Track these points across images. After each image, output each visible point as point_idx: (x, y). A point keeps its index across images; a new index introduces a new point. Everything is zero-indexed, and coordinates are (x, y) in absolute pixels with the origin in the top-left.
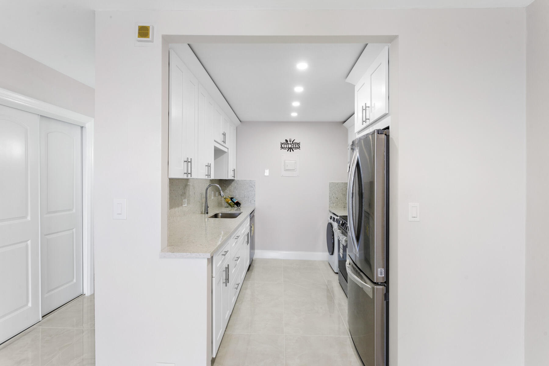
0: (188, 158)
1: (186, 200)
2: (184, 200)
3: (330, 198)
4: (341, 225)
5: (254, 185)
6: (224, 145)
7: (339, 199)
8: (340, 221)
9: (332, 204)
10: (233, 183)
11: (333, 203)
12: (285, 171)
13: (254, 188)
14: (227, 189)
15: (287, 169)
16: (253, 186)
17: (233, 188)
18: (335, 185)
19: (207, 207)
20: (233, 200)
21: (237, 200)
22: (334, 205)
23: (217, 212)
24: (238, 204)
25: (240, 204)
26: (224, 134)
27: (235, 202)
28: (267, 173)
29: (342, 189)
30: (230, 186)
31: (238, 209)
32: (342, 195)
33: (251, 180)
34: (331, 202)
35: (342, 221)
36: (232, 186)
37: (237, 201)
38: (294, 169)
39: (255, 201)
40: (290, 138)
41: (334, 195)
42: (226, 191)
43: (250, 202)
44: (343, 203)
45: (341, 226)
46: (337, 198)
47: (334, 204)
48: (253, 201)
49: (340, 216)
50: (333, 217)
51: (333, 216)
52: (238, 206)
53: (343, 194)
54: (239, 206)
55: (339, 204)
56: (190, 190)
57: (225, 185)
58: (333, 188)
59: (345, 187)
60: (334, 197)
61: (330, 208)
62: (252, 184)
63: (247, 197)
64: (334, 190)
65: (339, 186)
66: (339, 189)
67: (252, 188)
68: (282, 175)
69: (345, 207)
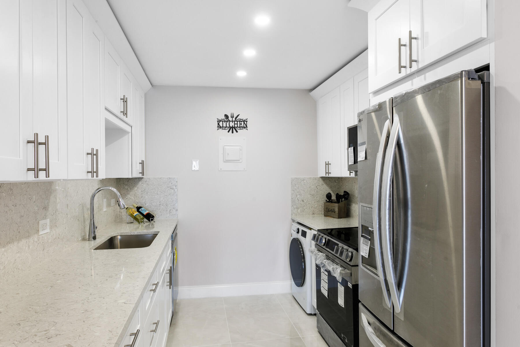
0: (36, 135)
1: (48, 221)
2: (41, 222)
3: (293, 201)
4: (324, 245)
5: (176, 186)
6: (124, 118)
7: (305, 202)
8: (321, 239)
9: (296, 210)
10: (140, 183)
11: (298, 208)
12: (224, 162)
13: (176, 190)
14: (131, 193)
15: (226, 159)
16: (174, 187)
17: (140, 191)
18: (300, 181)
19: (93, 227)
20: (140, 210)
21: (147, 209)
22: (299, 211)
23: (112, 233)
24: (149, 217)
25: (153, 217)
26: (125, 100)
27: (145, 213)
28: (196, 166)
29: (310, 187)
30: (136, 189)
31: (149, 225)
32: (309, 196)
33: (170, 177)
34: (295, 206)
35: (326, 239)
36: (138, 188)
37: (147, 212)
38: (239, 160)
39: (177, 210)
40: (232, 112)
41: (298, 196)
42: (129, 196)
43: (170, 212)
44: (312, 207)
45: (324, 247)
46: (303, 201)
47: (299, 210)
48: (174, 210)
49: (319, 230)
50: (302, 230)
51: (301, 228)
52: (149, 221)
53: (310, 194)
54: (152, 220)
55: (306, 209)
56: (58, 200)
57: (126, 187)
58: (296, 185)
59: (315, 184)
60: (298, 200)
61: (293, 215)
62: (171, 183)
63: (164, 204)
64: (298, 188)
65: (306, 183)
66: (305, 188)
67: (173, 191)
68: (221, 169)
69: (314, 212)
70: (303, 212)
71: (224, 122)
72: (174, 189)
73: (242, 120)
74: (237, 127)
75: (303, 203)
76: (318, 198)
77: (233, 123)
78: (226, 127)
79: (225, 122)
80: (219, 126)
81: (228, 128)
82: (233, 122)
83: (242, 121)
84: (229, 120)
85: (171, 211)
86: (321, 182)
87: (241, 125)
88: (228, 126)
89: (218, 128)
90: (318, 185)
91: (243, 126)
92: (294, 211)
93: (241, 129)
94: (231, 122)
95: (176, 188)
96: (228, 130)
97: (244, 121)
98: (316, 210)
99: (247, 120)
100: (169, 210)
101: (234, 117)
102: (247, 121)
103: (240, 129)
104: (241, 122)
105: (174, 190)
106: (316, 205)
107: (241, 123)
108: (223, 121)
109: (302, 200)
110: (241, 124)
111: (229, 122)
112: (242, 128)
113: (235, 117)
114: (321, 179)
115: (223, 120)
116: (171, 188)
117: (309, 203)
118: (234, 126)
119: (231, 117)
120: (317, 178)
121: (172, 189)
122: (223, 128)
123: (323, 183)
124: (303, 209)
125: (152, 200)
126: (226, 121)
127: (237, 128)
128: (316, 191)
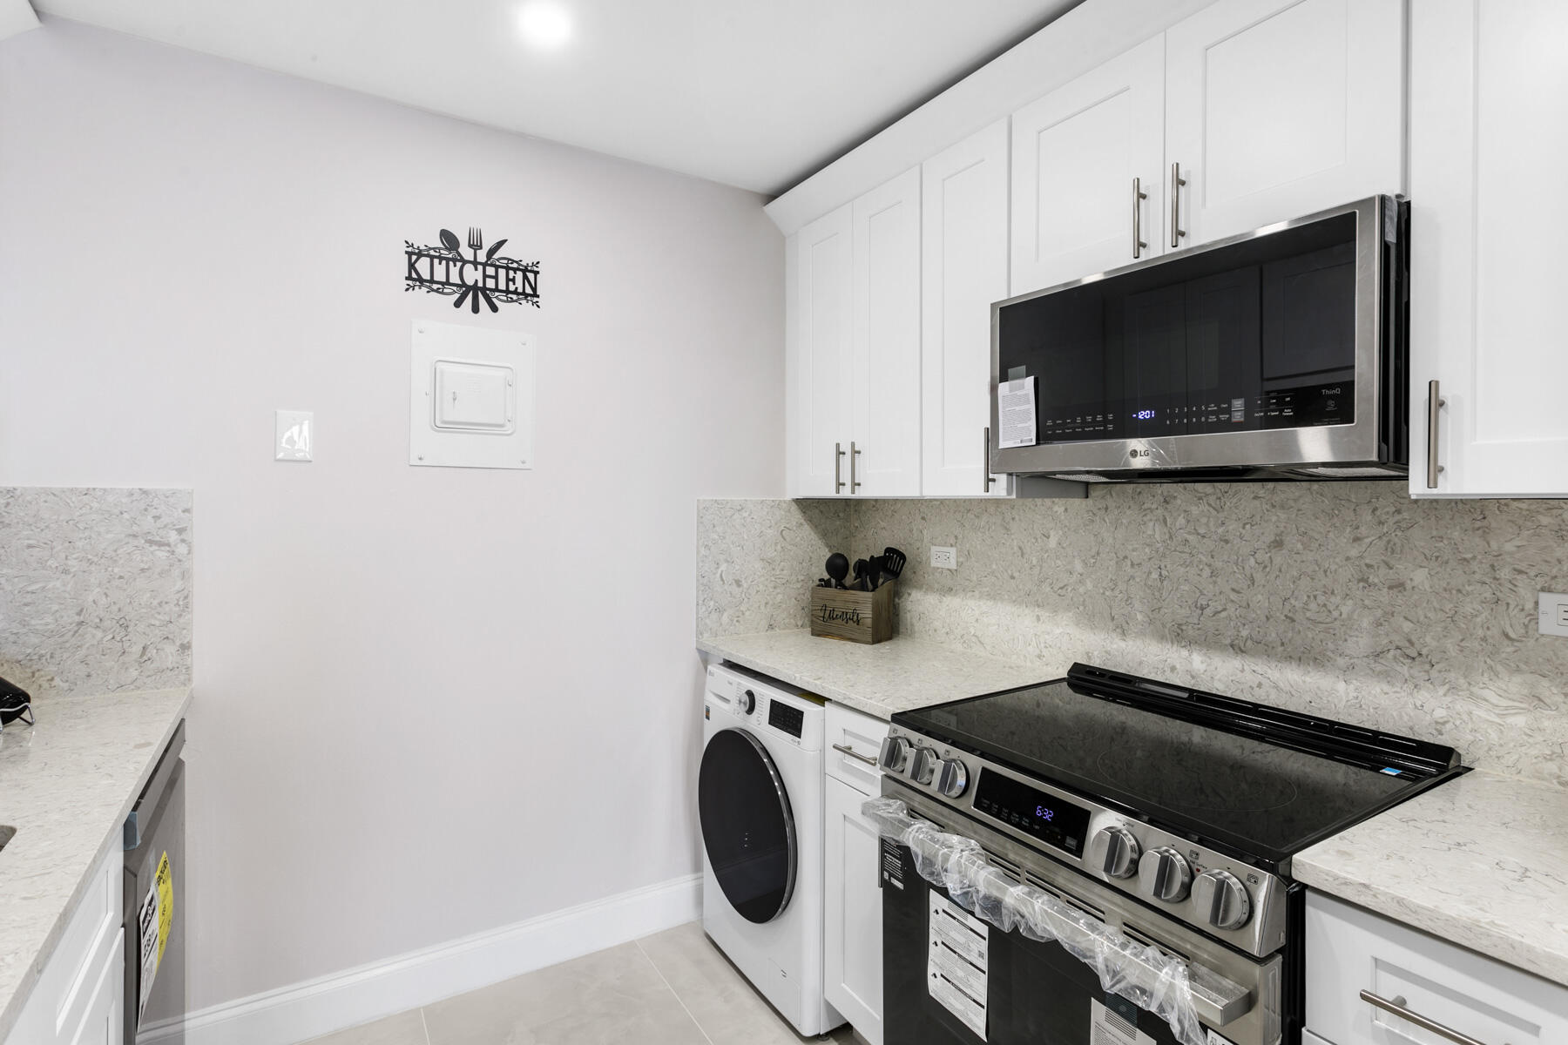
3: (704, 584)
5: (180, 531)
7: (745, 585)
9: (714, 616)
11: (720, 610)
12: (437, 428)
13: (182, 549)
15: (446, 419)
16: (173, 537)
18: (729, 514)
22: (725, 618)
25: (23, 697)
29: (761, 535)
32: (758, 565)
33: (145, 487)
34: (712, 603)
38: (501, 422)
39: (185, 647)
40: (476, 226)
41: (723, 567)
44: (766, 603)
46: (738, 583)
47: (725, 615)
48: (170, 649)
49: (899, 718)
53: (763, 560)
55: (747, 613)
58: (717, 528)
59: (776, 524)
60: (722, 580)
61: (706, 635)
62: (156, 518)
63: (107, 623)
64: (724, 538)
65: (749, 520)
66: (746, 537)
67: (162, 554)
68: (420, 459)
69: (772, 622)
70: (737, 621)
71: (436, 261)
72: (169, 545)
73: (515, 265)
74: (497, 289)
75: (737, 589)
76: (785, 572)
77: (476, 269)
78: (448, 283)
79: (444, 262)
80: (414, 275)
81: (455, 288)
82: (480, 268)
83: (515, 270)
84: (459, 255)
85: (152, 652)
86: (797, 516)
87: (511, 283)
88: (455, 279)
89: (410, 283)
90: (788, 526)
91: (520, 290)
92: (707, 621)
93: (512, 301)
94: (469, 268)
95: (183, 541)
96: (457, 296)
97: (525, 271)
98: (778, 615)
99: (535, 269)
100: (137, 649)
101: (481, 248)
102: (536, 273)
103: (507, 301)
104: (511, 274)
105: (173, 553)
106: (780, 596)
107: (511, 277)
108: (432, 258)
109: (736, 581)
110: (513, 280)
111: (459, 264)
112: (515, 297)
113: (486, 248)
114: (794, 507)
115: (432, 252)
116: (151, 542)
117: (758, 592)
118: (480, 284)
119: (470, 246)
120: (785, 502)
121: (160, 544)
122: (435, 286)
123: (802, 521)
124: (738, 611)
125: (26, 605)
126: (448, 260)
127: (497, 294)
128: (779, 547)
